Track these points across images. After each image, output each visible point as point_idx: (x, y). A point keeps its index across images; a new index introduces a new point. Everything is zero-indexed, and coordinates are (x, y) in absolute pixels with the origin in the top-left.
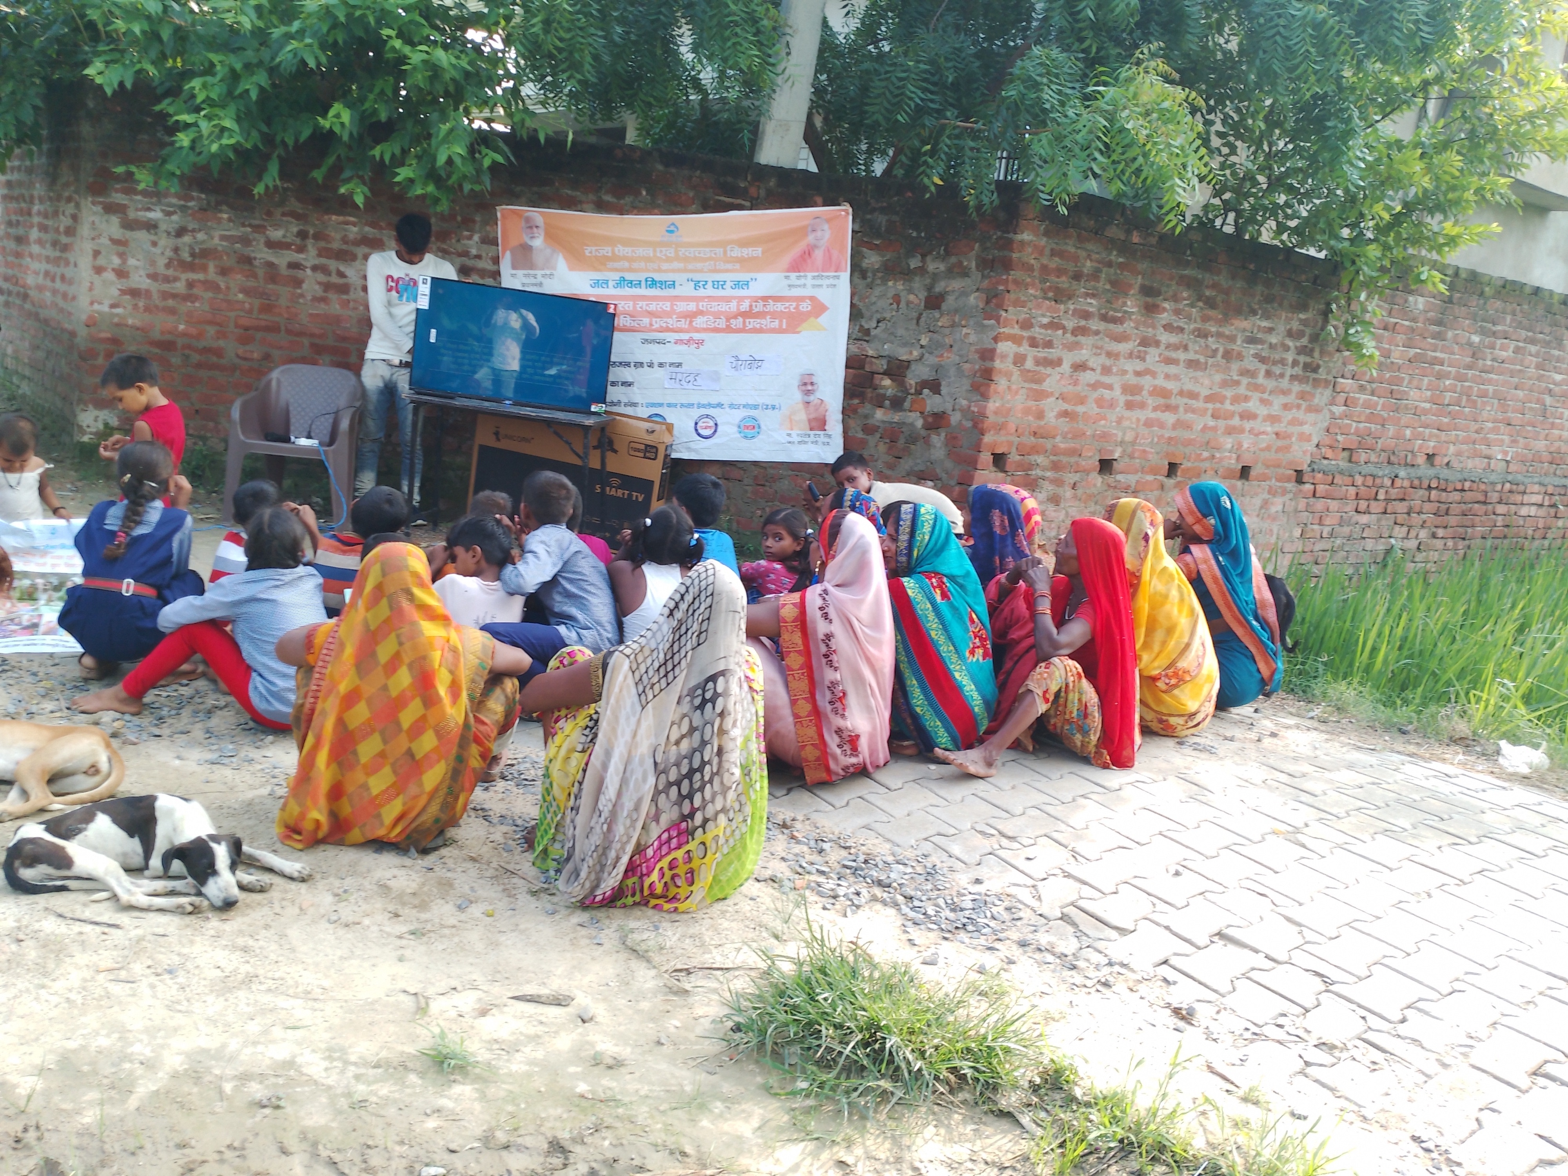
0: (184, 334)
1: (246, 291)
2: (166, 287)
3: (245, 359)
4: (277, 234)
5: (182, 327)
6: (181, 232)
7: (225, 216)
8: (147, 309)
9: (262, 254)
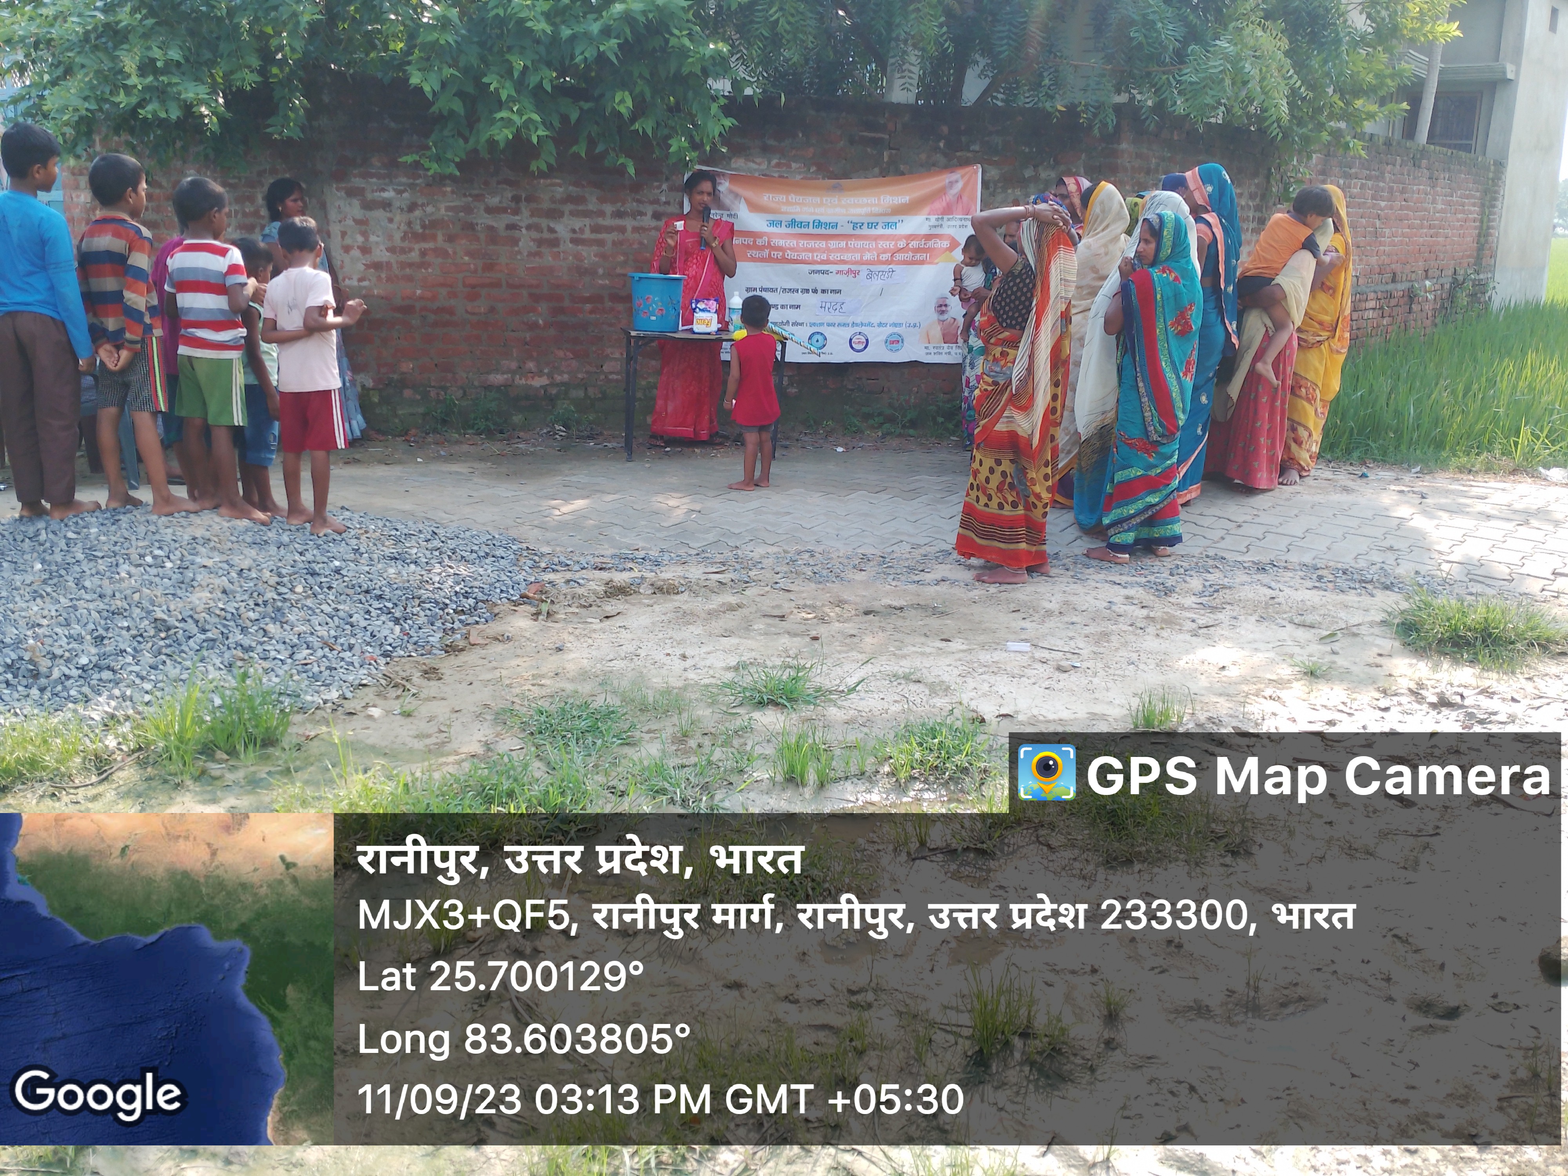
0: (421, 298)
1: (469, 253)
2: (403, 258)
3: (473, 314)
4: (494, 201)
5: (419, 292)
6: (412, 208)
7: (449, 189)
8: (389, 279)
9: (483, 219)
